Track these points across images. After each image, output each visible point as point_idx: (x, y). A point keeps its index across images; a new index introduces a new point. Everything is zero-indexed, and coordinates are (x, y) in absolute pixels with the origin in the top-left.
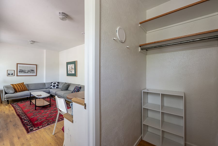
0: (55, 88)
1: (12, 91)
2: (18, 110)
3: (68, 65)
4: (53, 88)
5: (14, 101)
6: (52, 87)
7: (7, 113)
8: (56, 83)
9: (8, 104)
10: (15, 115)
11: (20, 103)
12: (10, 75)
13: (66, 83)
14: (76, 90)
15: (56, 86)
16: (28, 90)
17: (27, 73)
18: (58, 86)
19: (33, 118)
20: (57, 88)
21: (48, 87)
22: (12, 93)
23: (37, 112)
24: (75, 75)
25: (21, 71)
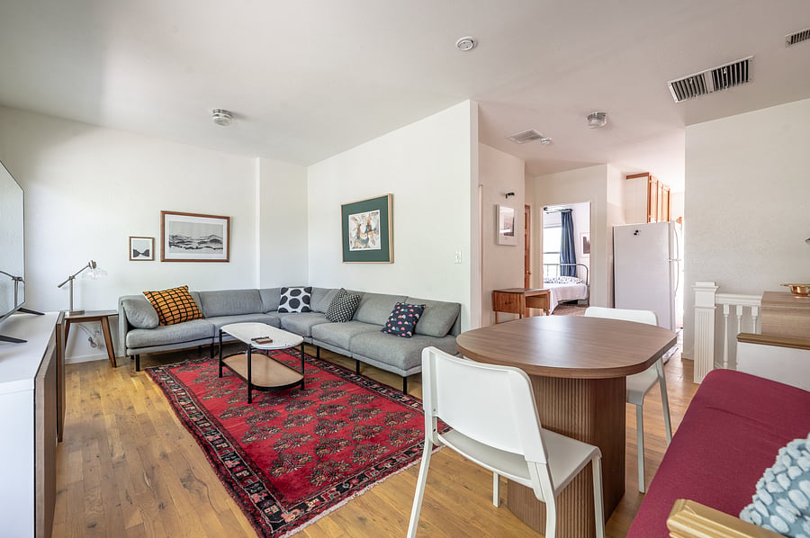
0: (299, 310)
1: (151, 320)
2: (180, 399)
3: (350, 216)
4: (290, 309)
5: (157, 361)
6: (286, 306)
7: (143, 411)
8: (300, 292)
9: (138, 370)
10: (174, 423)
11: (177, 369)
12: (140, 257)
13: (343, 292)
14: (403, 320)
15: (302, 305)
16: (203, 318)
17: (197, 248)
18: (309, 303)
19: (254, 442)
20: (306, 310)
21: (271, 308)
22: (151, 326)
23: (260, 412)
24: (383, 255)
25: (178, 242)
